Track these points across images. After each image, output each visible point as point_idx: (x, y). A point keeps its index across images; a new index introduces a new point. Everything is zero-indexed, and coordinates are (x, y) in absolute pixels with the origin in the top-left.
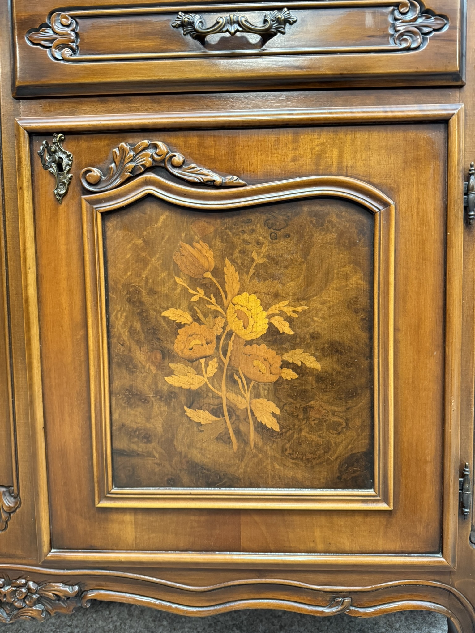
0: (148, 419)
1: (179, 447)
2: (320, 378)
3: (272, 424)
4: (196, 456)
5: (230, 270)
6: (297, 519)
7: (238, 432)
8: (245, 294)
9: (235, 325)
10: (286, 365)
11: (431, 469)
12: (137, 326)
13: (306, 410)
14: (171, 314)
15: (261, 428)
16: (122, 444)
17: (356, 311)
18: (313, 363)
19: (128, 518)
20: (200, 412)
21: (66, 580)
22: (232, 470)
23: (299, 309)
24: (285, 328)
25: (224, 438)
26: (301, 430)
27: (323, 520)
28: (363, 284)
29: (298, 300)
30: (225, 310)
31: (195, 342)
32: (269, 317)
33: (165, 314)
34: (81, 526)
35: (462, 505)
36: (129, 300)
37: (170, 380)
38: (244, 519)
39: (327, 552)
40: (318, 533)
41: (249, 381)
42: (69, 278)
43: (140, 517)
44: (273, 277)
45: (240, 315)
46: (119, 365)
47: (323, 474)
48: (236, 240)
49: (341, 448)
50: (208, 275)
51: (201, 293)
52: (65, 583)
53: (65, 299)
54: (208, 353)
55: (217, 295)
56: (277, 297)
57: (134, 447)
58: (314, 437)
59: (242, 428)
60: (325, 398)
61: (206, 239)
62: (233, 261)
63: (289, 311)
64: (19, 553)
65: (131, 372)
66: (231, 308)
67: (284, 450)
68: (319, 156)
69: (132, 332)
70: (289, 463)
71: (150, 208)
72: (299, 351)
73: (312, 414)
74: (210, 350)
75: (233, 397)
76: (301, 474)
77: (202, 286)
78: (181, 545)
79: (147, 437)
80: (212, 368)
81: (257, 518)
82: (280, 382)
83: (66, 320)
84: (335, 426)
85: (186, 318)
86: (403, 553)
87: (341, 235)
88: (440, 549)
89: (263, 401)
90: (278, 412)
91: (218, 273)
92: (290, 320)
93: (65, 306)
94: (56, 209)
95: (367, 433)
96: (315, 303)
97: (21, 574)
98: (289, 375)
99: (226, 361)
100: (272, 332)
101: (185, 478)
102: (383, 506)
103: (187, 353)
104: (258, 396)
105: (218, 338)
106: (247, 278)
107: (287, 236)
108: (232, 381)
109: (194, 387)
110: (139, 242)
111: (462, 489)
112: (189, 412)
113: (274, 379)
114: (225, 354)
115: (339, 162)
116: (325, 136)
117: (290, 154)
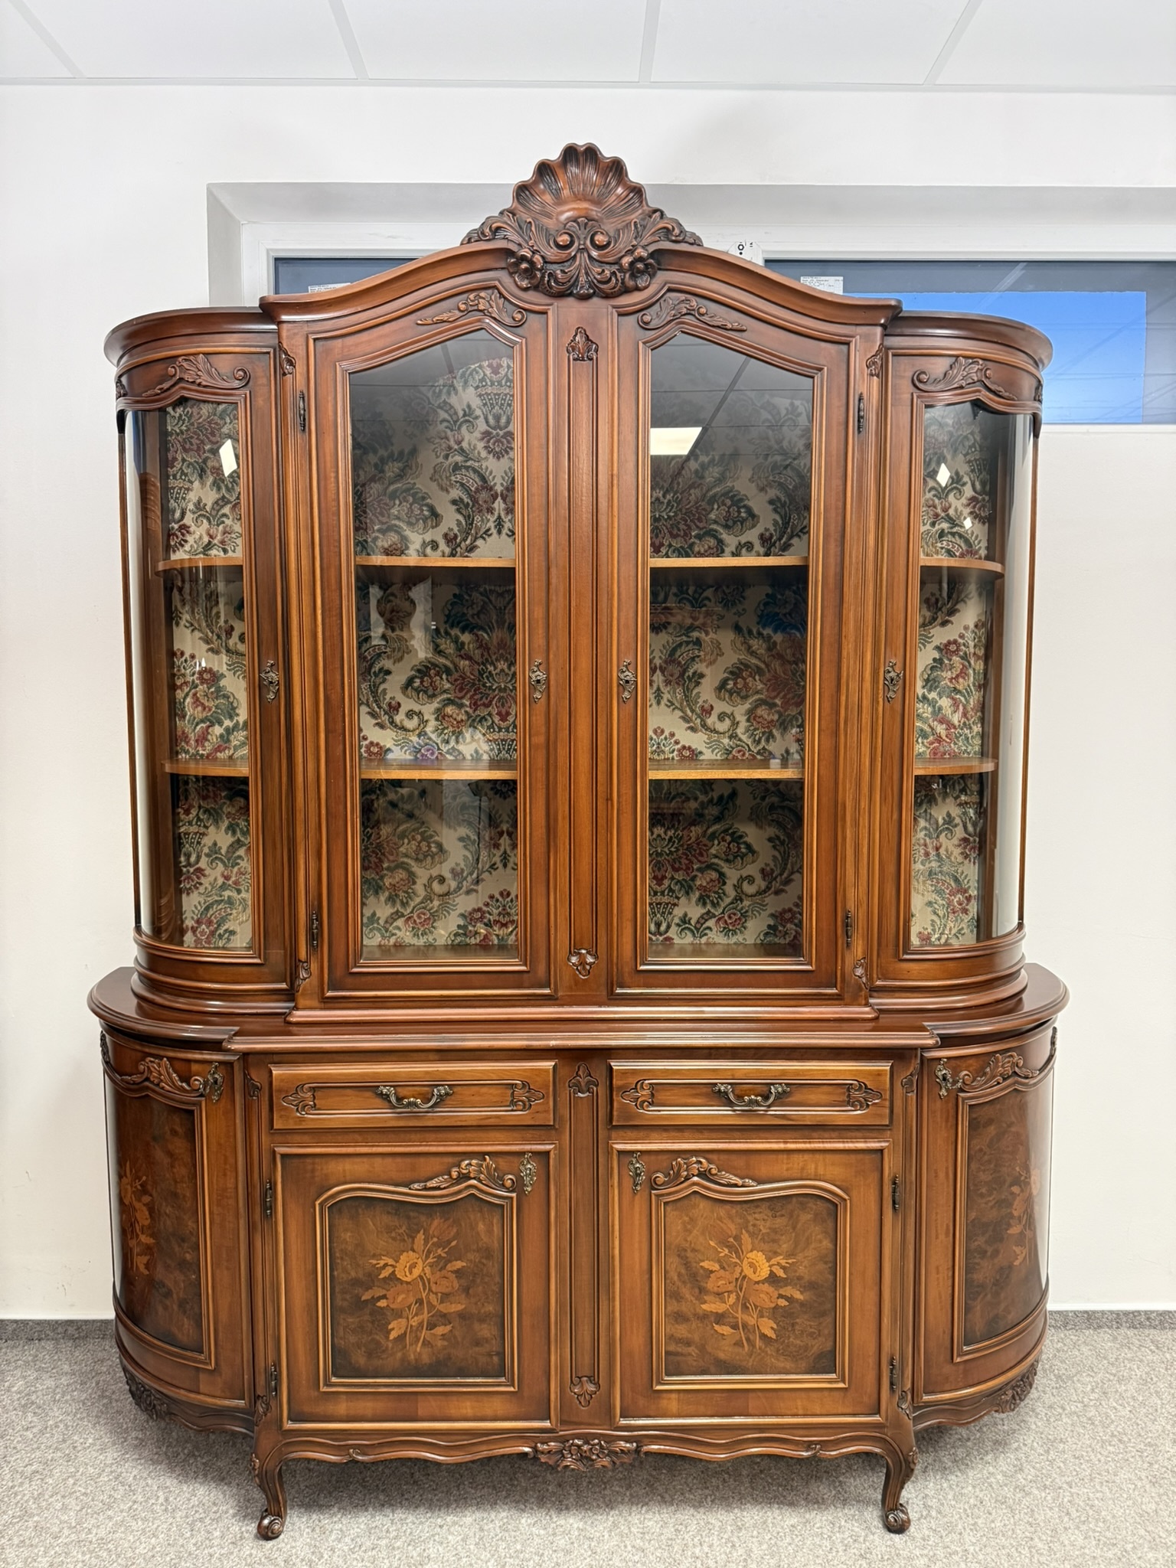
0: (689, 1332)
1: (709, 1349)
2: (802, 1304)
3: (771, 1334)
4: (722, 1356)
5: (745, 1237)
6: (786, 1394)
7: (748, 1340)
8: (755, 1252)
9: (748, 1272)
10: (781, 1296)
11: (872, 1361)
12: (683, 1271)
13: (793, 1325)
14: (706, 1264)
15: (763, 1337)
16: (672, 1348)
17: (826, 1263)
18: (798, 1296)
19: (674, 1396)
20: (724, 1327)
21: (627, 1439)
22: (744, 1363)
23: (790, 1261)
24: (781, 1273)
25: (739, 1344)
26: (789, 1337)
27: (803, 1394)
28: (831, 1246)
29: (789, 1255)
30: (742, 1262)
31: (720, 1283)
32: (770, 1266)
33: (702, 1264)
34: (642, 1402)
35: (892, 1384)
36: (679, 1256)
37: (704, 1306)
38: (751, 1395)
39: (805, 1415)
40: (799, 1403)
41: (756, 1307)
42: (640, 1242)
43: (682, 1395)
44: (774, 1241)
45: (752, 1265)
46: (671, 1297)
47: (803, 1365)
48: (750, 1218)
49: (815, 1348)
50: (731, 1240)
51: (726, 1251)
52: (627, 1442)
53: (637, 1255)
54: (730, 1289)
55: (737, 1252)
56: (776, 1254)
57: (680, 1350)
58: (798, 1342)
59: (751, 1337)
60: (806, 1317)
61: (730, 1217)
62: (747, 1231)
63: (783, 1262)
64: (597, 1422)
65: (678, 1301)
66: (745, 1262)
67: (778, 1350)
68: (803, 1169)
69: (679, 1275)
70: (782, 1358)
71: (696, 1199)
72: (789, 1287)
73: (797, 1327)
74: (731, 1287)
75: (746, 1318)
76: (788, 1365)
77: (727, 1247)
78: (709, 1413)
79: (688, 1344)
80: (732, 1299)
81: (760, 1394)
82: (777, 1307)
83: (637, 1267)
84: (811, 1334)
85: (717, 1267)
86: (854, 1415)
87: (816, 1215)
88: (878, 1412)
89: (765, 1319)
90: (775, 1326)
91: (737, 1238)
92: (784, 1268)
93: (637, 1259)
94: (633, 1197)
95: (832, 1338)
96: (800, 1256)
97: (595, 1436)
98: (783, 1303)
99: (742, 1295)
100: (772, 1274)
101: (713, 1369)
102: (841, 1385)
103: (716, 1289)
104: (762, 1317)
105: (737, 1279)
106: (756, 1242)
107: (782, 1216)
108: (745, 1307)
109: (720, 1311)
110: (687, 1219)
111: (892, 1373)
112: (716, 1327)
113: (773, 1305)
114: (741, 1290)
115: (816, 1172)
116: (807, 1157)
117: (785, 1167)
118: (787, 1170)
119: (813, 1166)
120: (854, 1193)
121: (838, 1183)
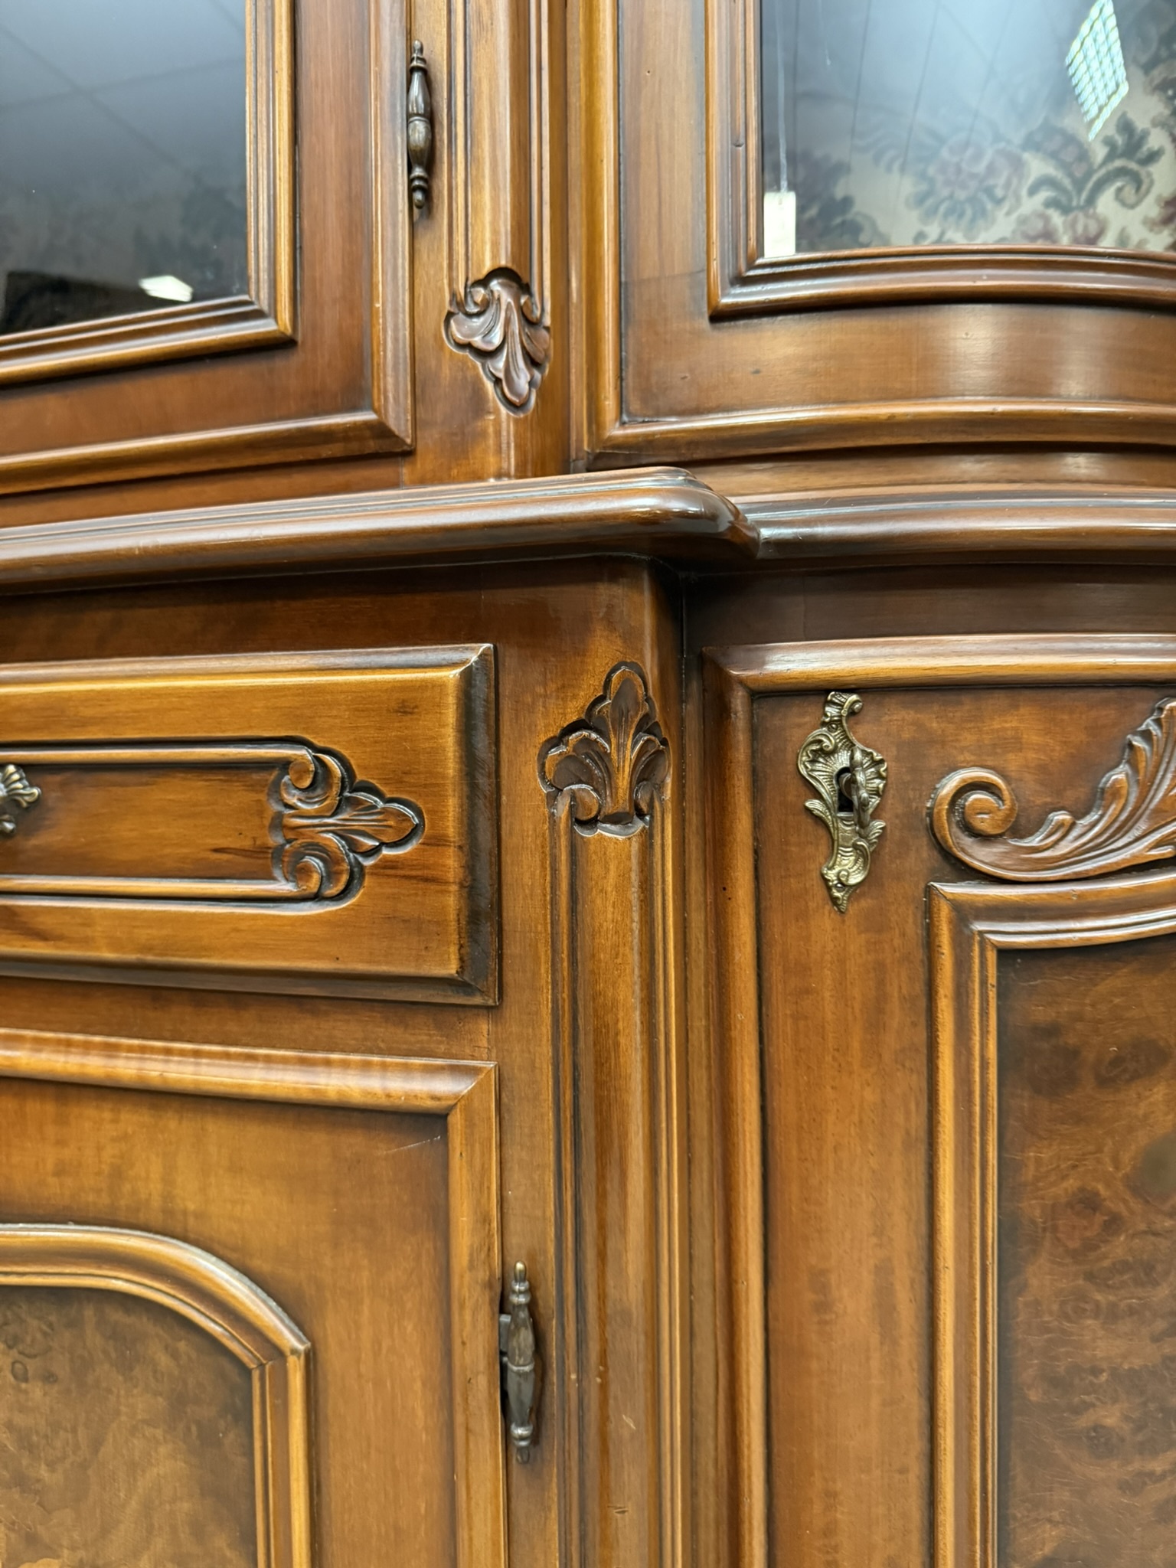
44: (22, 1485)
56: (33, 1542)
107: (49, 1378)
115: (168, 1197)
116: (132, 1119)
117: (51, 1156)
118: (60, 1171)
119: (156, 1169)
120: (332, 1327)
121: (257, 1263)
